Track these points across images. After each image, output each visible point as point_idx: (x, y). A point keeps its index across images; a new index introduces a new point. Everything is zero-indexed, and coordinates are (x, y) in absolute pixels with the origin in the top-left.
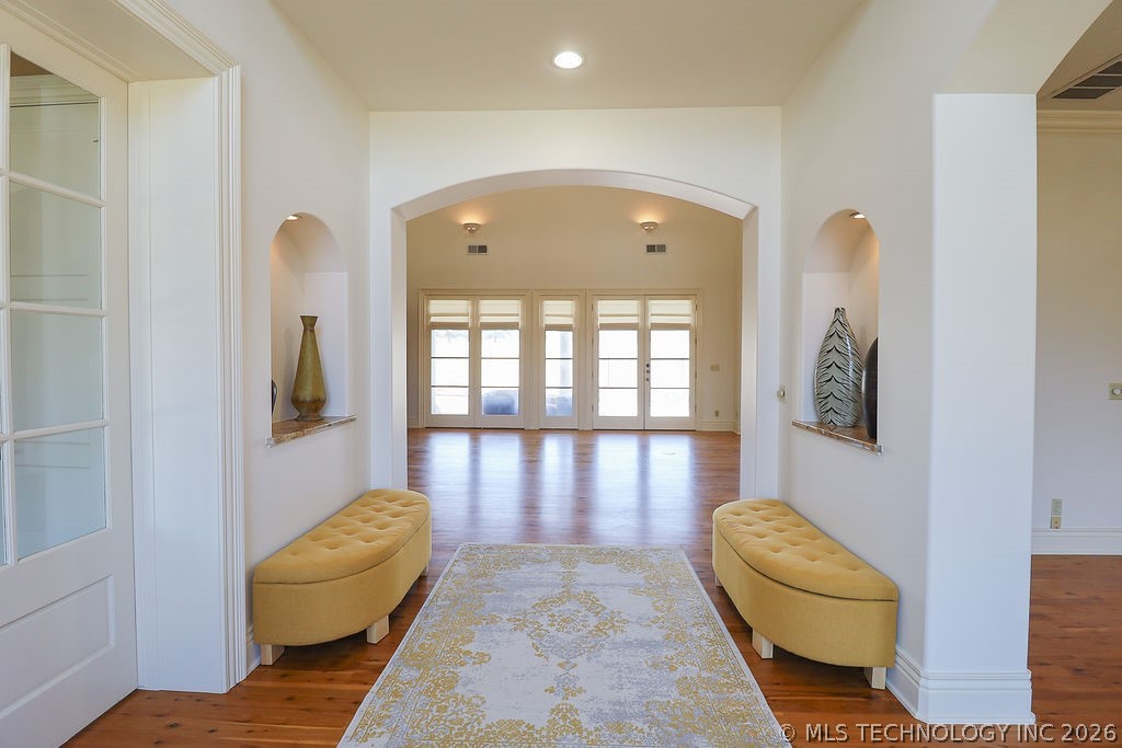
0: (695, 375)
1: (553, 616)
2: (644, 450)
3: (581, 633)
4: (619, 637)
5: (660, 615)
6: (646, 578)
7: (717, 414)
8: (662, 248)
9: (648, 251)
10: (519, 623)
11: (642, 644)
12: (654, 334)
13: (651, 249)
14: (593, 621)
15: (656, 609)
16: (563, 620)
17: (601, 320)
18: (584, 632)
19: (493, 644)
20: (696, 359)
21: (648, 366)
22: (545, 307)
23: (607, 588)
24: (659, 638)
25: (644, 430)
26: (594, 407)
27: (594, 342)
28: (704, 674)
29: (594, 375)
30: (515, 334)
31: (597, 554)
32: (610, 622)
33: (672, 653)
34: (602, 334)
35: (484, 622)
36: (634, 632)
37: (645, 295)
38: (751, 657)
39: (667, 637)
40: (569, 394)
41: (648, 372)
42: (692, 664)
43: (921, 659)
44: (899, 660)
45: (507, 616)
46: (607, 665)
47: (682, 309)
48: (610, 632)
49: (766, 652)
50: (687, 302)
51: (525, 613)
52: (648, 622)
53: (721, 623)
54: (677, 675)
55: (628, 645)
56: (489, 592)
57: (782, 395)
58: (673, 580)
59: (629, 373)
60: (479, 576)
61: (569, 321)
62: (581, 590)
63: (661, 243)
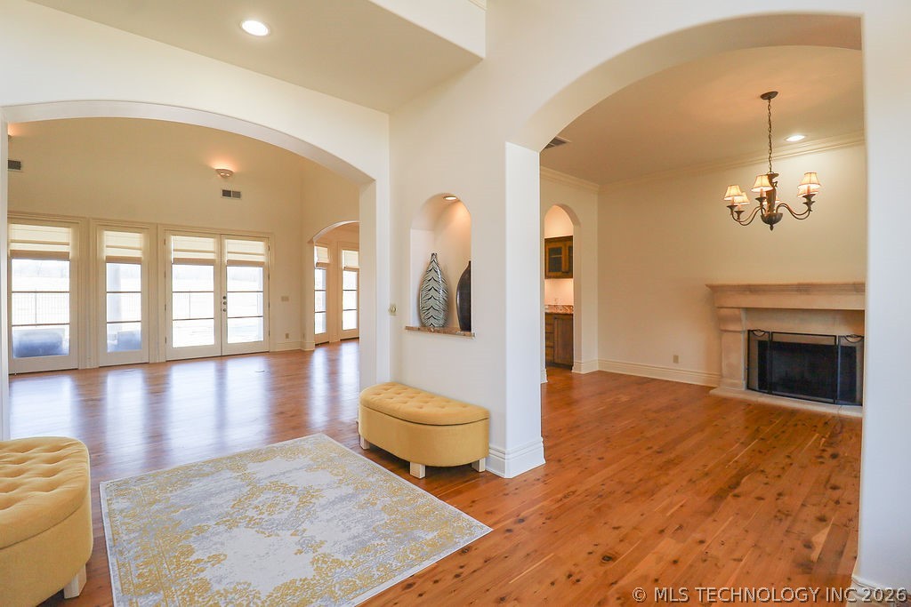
0: (268, 305)
1: (256, 507)
2: (221, 373)
3: (291, 510)
4: (322, 501)
5: (341, 478)
6: (312, 459)
7: (287, 336)
8: (237, 195)
9: (224, 195)
10: (230, 522)
11: (342, 499)
12: (231, 270)
13: (226, 193)
14: (295, 499)
15: (336, 475)
16: (270, 507)
17: (174, 255)
18: (293, 508)
19: (218, 546)
20: (268, 291)
21: (225, 298)
22: (105, 238)
23: (287, 475)
24: (351, 491)
25: (221, 356)
26: (167, 339)
27: (167, 275)
28: (394, 499)
29: (167, 307)
30: (65, 265)
31: (258, 455)
32: (307, 496)
33: (366, 496)
34: (175, 267)
35: (193, 535)
36: (331, 494)
37: (221, 234)
38: (415, 480)
39: (357, 488)
40: (137, 328)
41: (225, 303)
42: (383, 497)
43: (504, 444)
44: (491, 451)
45: (212, 523)
46: (328, 521)
47: (257, 249)
48: (313, 500)
49: (421, 473)
50: (261, 243)
51: (228, 514)
52: (336, 485)
53: (384, 469)
54: (379, 506)
55: (333, 503)
56: (175, 512)
57: (393, 311)
58: (333, 455)
59: (207, 305)
60: (151, 504)
61: (138, 254)
62: (267, 482)
63: (237, 190)
